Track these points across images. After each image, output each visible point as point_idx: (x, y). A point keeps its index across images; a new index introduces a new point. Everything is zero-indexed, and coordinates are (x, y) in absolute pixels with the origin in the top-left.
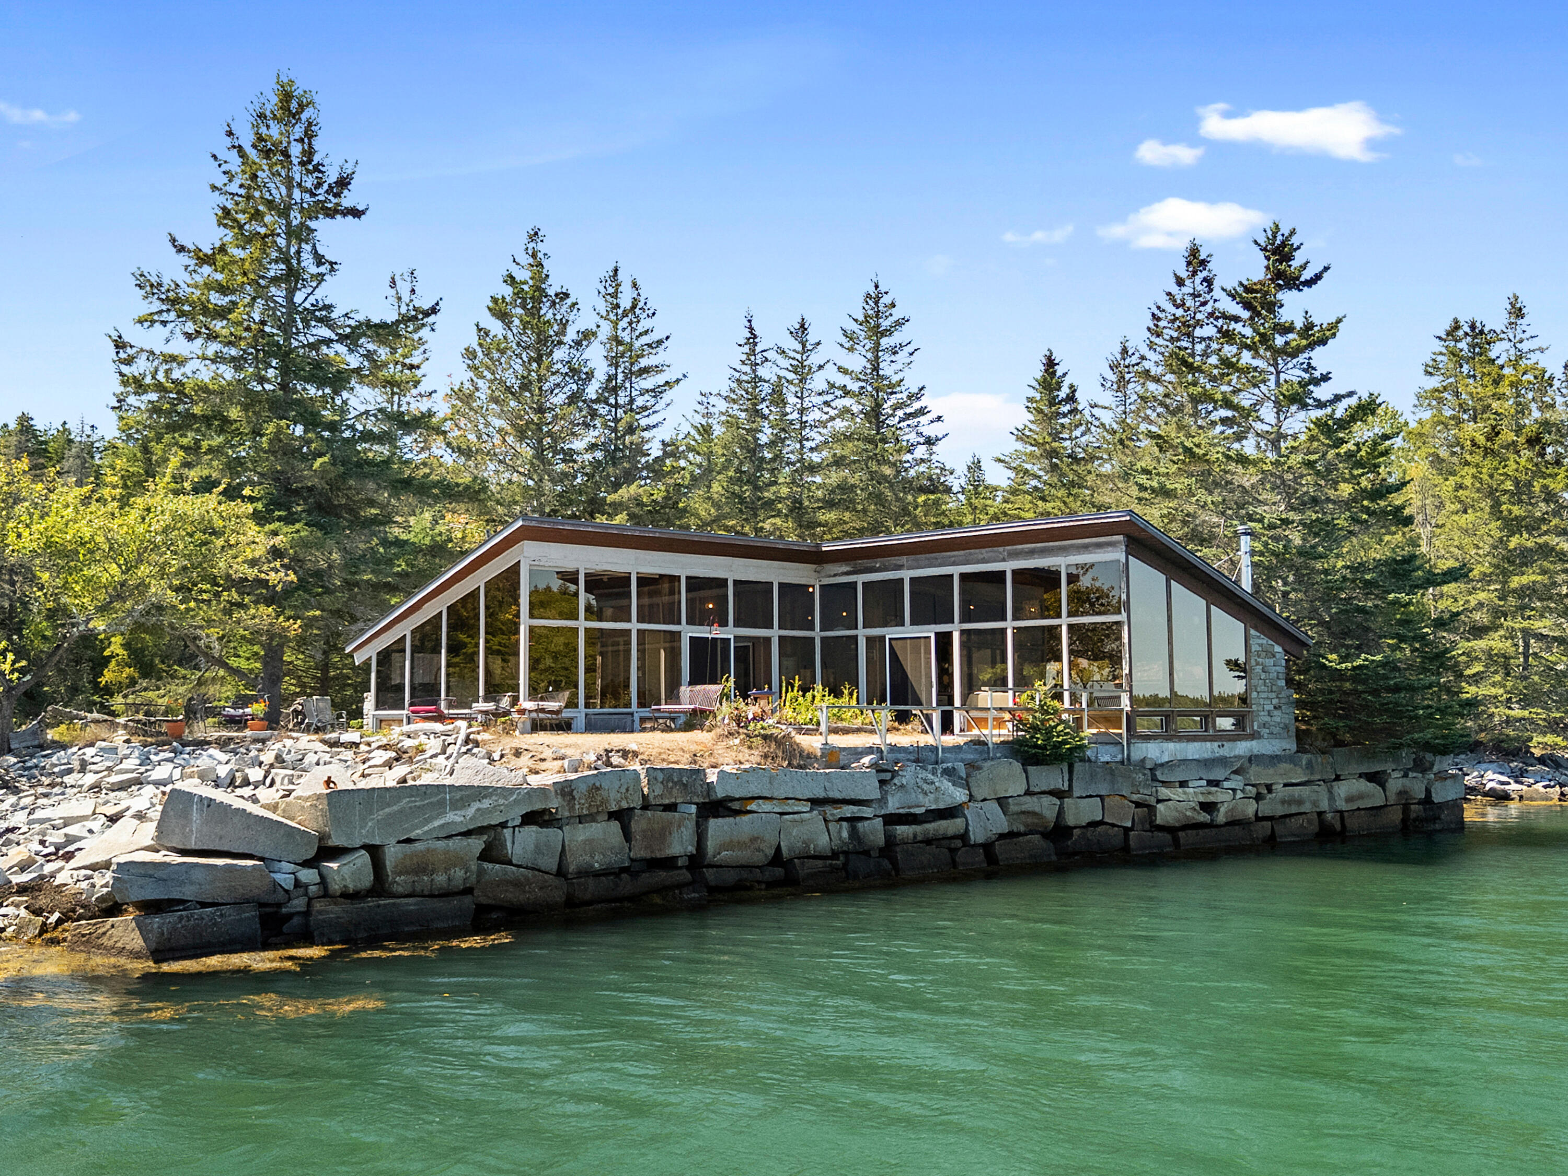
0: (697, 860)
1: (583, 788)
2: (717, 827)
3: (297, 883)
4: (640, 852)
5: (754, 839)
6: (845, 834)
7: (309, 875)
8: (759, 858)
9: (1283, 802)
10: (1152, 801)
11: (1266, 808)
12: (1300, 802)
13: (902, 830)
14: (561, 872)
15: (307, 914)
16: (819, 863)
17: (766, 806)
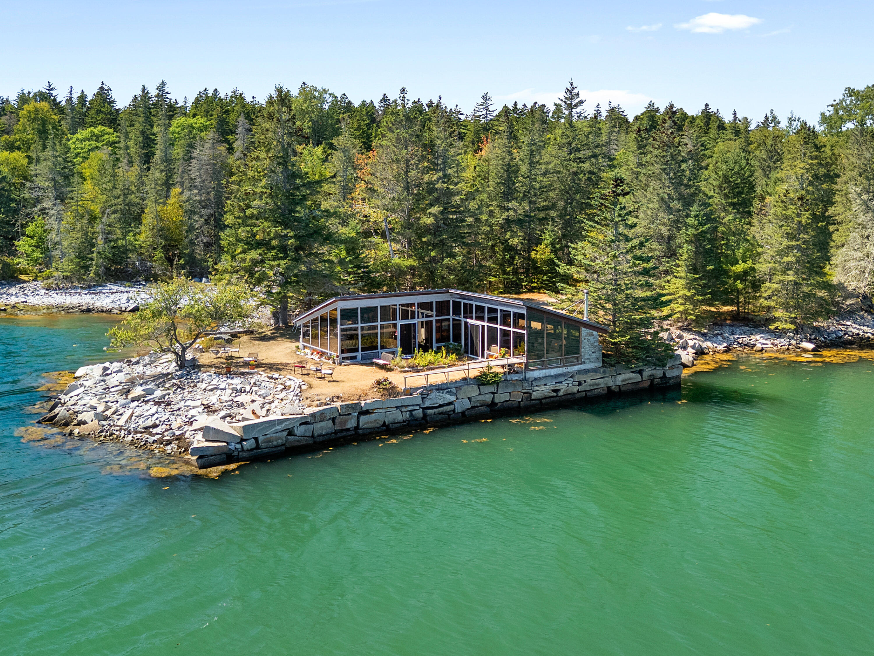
0: (357, 428)
1: (319, 414)
2: (363, 418)
3: (236, 448)
4: (338, 428)
5: (375, 421)
6: (408, 416)
7: (238, 446)
8: (378, 425)
9: (590, 385)
10: (531, 391)
11: (582, 388)
12: (598, 384)
13: (429, 411)
14: (313, 436)
15: (238, 455)
16: (399, 425)
17: (381, 411)
